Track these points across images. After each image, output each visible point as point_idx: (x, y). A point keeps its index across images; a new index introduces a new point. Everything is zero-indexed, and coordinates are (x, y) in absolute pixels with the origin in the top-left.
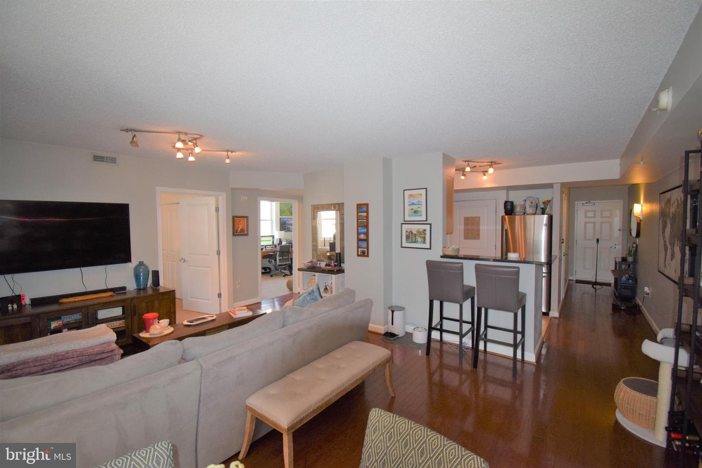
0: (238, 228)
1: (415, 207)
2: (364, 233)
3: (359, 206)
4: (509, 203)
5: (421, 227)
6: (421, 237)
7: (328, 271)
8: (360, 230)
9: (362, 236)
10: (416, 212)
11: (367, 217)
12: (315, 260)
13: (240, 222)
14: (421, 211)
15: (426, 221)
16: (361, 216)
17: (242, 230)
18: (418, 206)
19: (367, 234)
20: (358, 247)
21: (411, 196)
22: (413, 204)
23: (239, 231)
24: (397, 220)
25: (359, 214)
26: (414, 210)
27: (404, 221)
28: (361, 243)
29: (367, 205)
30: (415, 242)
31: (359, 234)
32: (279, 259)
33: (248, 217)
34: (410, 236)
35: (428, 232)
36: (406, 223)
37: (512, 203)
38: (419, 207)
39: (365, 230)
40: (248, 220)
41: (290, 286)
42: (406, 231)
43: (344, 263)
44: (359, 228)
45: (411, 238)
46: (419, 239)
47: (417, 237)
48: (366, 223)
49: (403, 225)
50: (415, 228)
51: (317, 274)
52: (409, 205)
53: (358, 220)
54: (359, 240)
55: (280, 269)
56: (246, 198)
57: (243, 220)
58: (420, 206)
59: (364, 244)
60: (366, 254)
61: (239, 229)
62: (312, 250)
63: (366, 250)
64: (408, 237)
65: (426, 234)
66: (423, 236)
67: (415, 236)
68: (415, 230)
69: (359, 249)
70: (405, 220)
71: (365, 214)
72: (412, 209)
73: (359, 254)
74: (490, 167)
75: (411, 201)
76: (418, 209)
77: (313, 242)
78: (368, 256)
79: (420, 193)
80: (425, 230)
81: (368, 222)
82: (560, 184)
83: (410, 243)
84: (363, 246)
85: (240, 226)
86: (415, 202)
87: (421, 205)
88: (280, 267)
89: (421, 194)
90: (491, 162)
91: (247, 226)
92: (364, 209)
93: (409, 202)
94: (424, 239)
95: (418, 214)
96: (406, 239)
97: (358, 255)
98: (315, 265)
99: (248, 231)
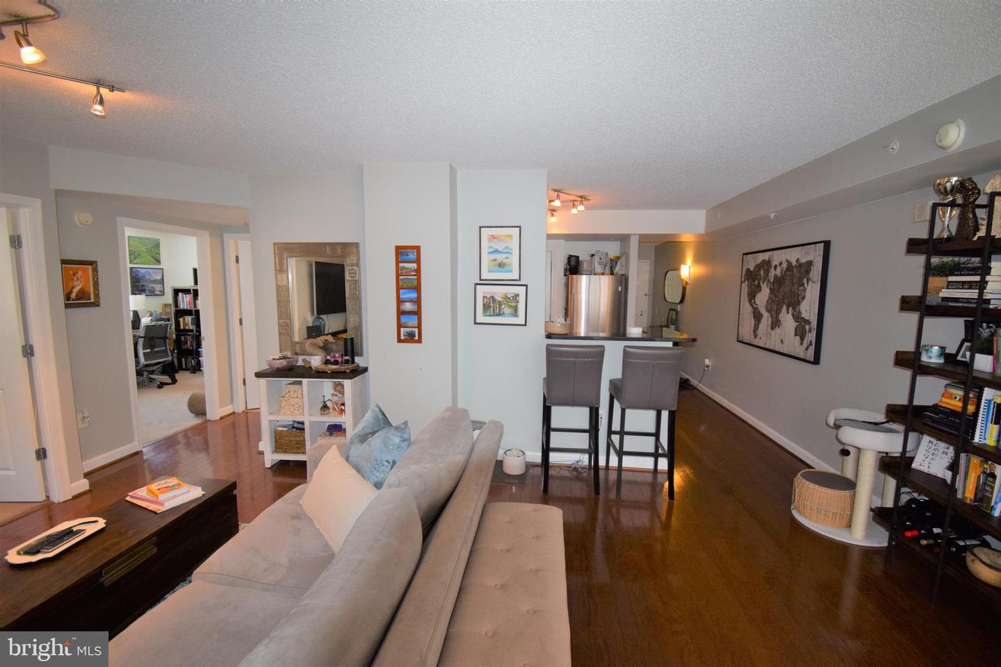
0: (73, 288)
1: (500, 257)
2: (411, 301)
3: (401, 251)
4: (573, 259)
5: (511, 291)
6: (510, 306)
7: (333, 372)
8: (404, 294)
9: (408, 306)
10: (501, 265)
11: (418, 271)
12: (289, 354)
13: (75, 274)
14: (511, 265)
15: (520, 280)
16: (404, 268)
17: (83, 294)
18: (505, 255)
19: (418, 302)
20: (399, 326)
21: (493, 237)
22: (496, 251)
23: (73, 295)
24: (467, 277)
25: (401, 265)
26: (497, 262)
27: (481, 280)
28: (404, 319)
29: (418, 249)
30: (499, 315)
31: (400, 301)
32: (145, 354)
33: (95, 262)
34: (491, 306)
35: (522, 299)
36: (483, 282)
37: (578, 257)
38: (507, 258)
39: (414, 295)
40: (95, 270)
41: (197, 407)
42: (484, 297)
43: (361, 355)
44: (401, 291)
45: (492, 309)
46: (507, 310)
47: (503, 306)
48: (416, 283)
49: (478, 286)
50: (499, 292)
51: (305, 381)
52: (489, 253)
53: (398, 275)
54: (401, 313)
55: (145, 373)
56: (88, 218)
57: (85, 271)
58: (509, 255)
59: (413, 320)
60: (417, 338)
61: (75, 290)
62: (280, 334)
63: (416, 330)
64: (486, 307)
65: (518, 302)
66: (513, 304)
67: (500, 305)
68: (501, 295)
69: (402, 329)
70: (482, 278)
71: (414, 266)
72: (495, 260)
73: (402, 338)
74: (580, 204)
75: (492, 246)
76: (504, 261)
77: (280, 317)
78: (419, 341)
79: (510, 234)
80: (517, 295)
81: (419, 280)
82: (637, 237)
83: (491, 316)
84: (410, 324)
85: (76, 283)
86: (500, 249)
87: (511, 253)
88: (146, 369)
89: (510, 236)
90: (581, 197)
91: (96, 284)
92: (412, 256)
93: (489, 248)
94: (516, 309)
95: (506, 269)
96: (484, 310)
97: (400, 341)
98: (294, 364)
99: (97, 296)
